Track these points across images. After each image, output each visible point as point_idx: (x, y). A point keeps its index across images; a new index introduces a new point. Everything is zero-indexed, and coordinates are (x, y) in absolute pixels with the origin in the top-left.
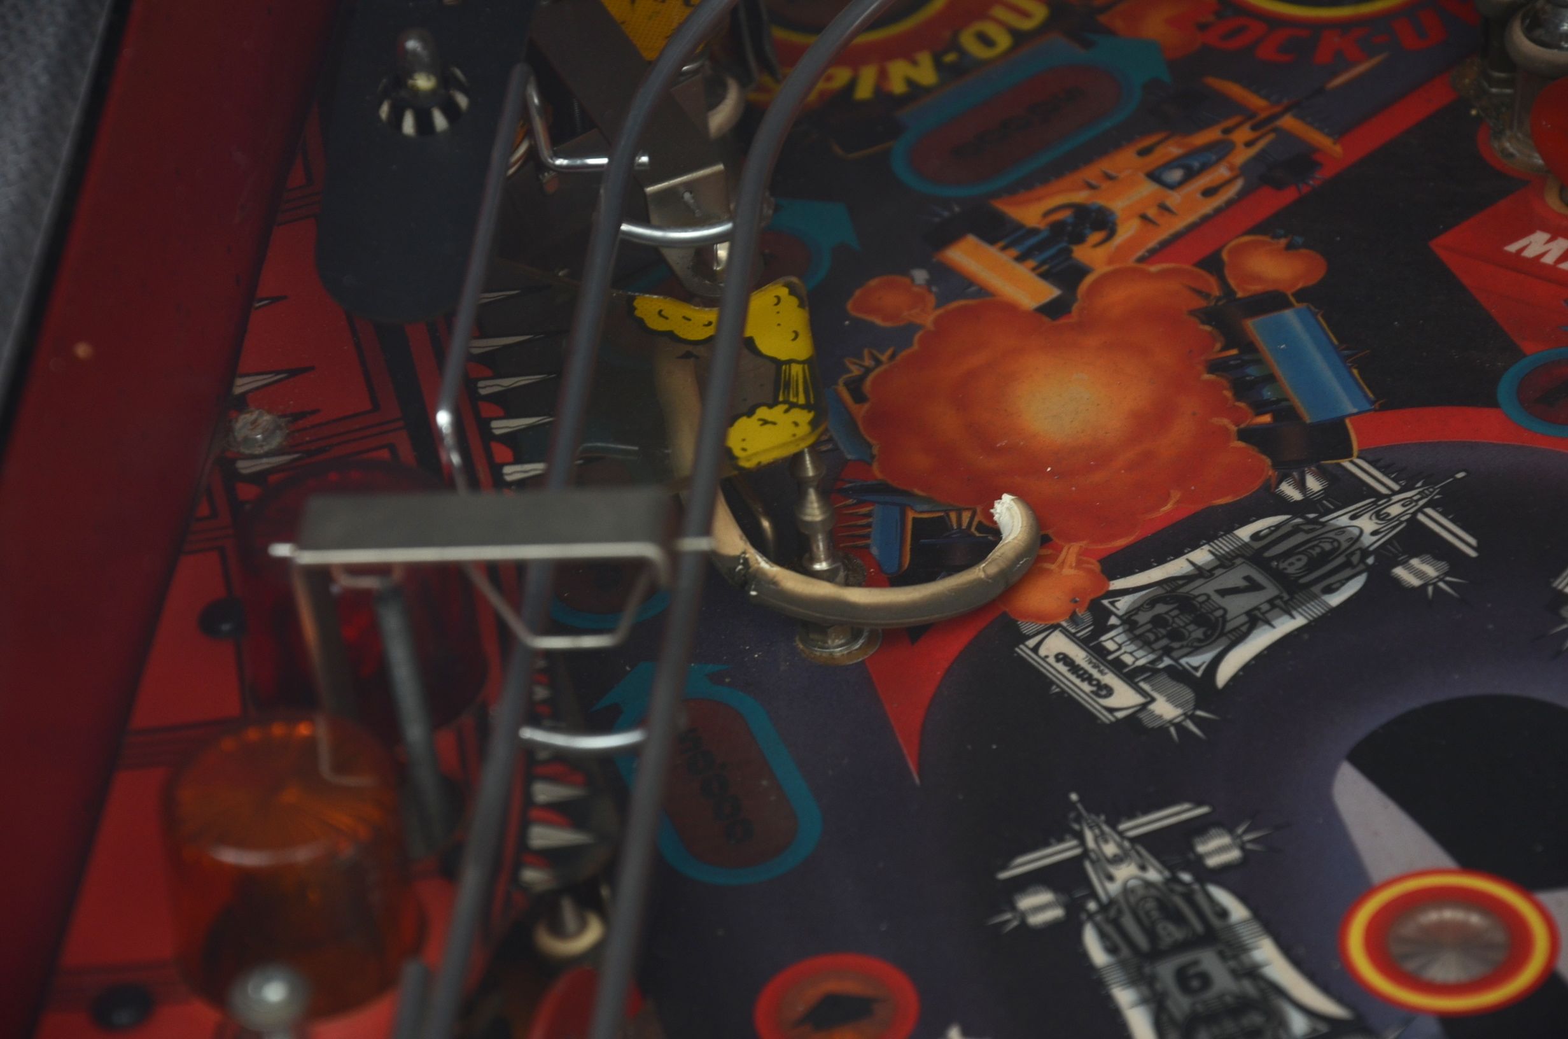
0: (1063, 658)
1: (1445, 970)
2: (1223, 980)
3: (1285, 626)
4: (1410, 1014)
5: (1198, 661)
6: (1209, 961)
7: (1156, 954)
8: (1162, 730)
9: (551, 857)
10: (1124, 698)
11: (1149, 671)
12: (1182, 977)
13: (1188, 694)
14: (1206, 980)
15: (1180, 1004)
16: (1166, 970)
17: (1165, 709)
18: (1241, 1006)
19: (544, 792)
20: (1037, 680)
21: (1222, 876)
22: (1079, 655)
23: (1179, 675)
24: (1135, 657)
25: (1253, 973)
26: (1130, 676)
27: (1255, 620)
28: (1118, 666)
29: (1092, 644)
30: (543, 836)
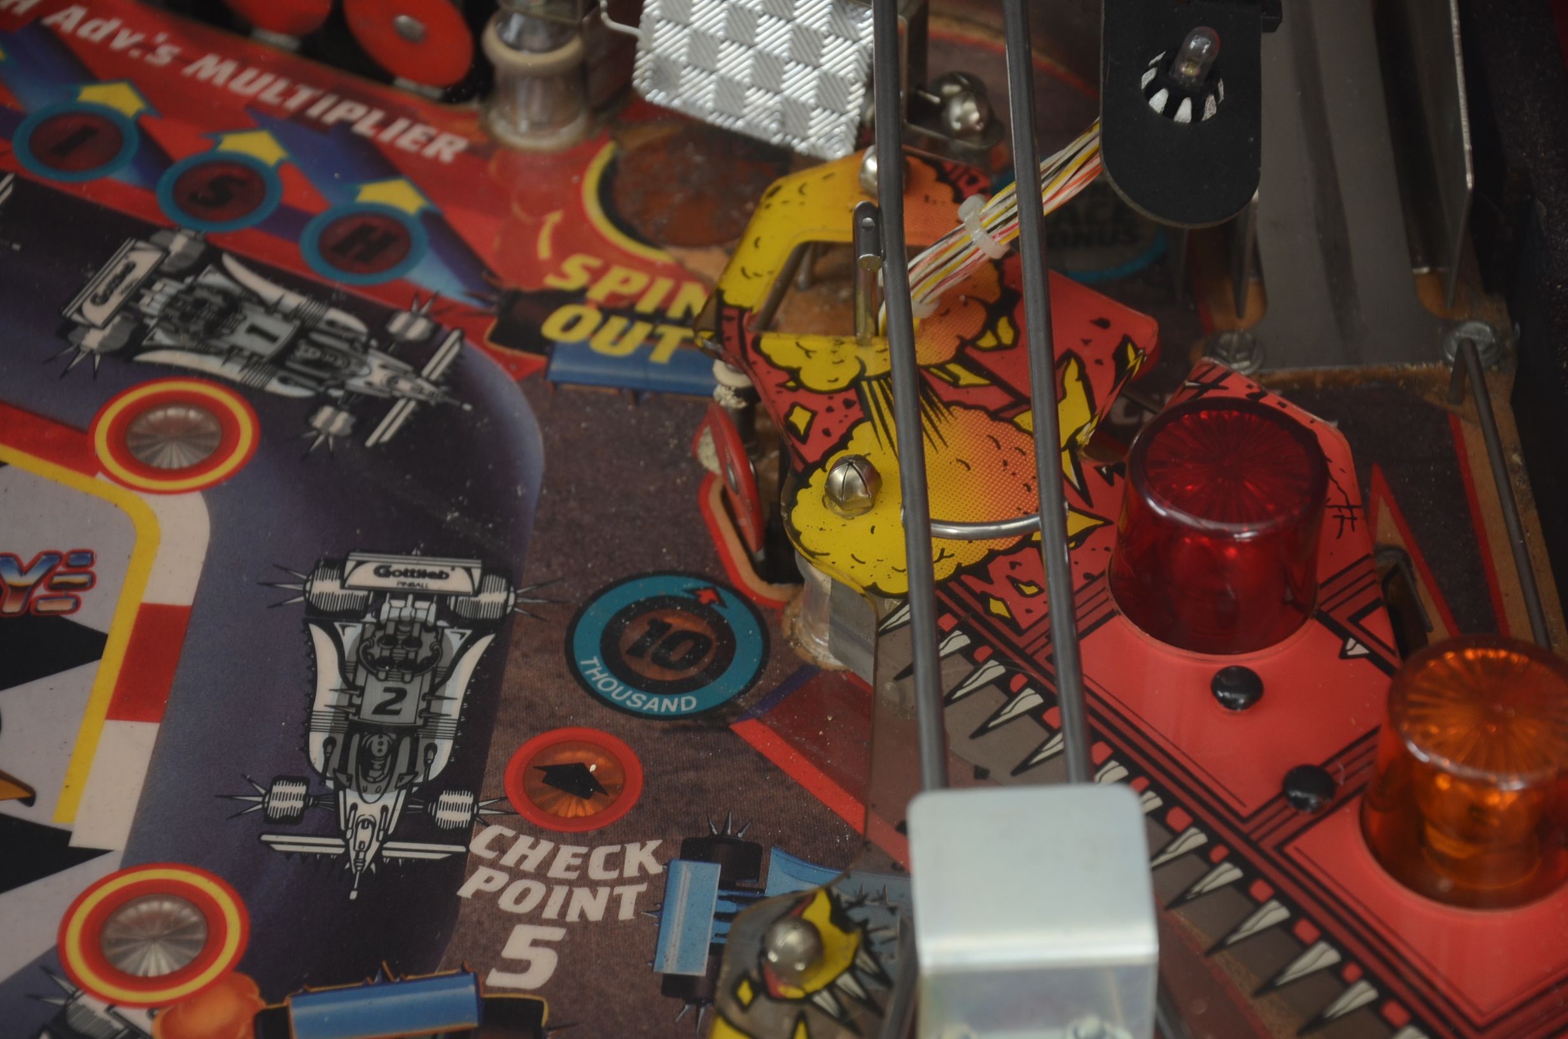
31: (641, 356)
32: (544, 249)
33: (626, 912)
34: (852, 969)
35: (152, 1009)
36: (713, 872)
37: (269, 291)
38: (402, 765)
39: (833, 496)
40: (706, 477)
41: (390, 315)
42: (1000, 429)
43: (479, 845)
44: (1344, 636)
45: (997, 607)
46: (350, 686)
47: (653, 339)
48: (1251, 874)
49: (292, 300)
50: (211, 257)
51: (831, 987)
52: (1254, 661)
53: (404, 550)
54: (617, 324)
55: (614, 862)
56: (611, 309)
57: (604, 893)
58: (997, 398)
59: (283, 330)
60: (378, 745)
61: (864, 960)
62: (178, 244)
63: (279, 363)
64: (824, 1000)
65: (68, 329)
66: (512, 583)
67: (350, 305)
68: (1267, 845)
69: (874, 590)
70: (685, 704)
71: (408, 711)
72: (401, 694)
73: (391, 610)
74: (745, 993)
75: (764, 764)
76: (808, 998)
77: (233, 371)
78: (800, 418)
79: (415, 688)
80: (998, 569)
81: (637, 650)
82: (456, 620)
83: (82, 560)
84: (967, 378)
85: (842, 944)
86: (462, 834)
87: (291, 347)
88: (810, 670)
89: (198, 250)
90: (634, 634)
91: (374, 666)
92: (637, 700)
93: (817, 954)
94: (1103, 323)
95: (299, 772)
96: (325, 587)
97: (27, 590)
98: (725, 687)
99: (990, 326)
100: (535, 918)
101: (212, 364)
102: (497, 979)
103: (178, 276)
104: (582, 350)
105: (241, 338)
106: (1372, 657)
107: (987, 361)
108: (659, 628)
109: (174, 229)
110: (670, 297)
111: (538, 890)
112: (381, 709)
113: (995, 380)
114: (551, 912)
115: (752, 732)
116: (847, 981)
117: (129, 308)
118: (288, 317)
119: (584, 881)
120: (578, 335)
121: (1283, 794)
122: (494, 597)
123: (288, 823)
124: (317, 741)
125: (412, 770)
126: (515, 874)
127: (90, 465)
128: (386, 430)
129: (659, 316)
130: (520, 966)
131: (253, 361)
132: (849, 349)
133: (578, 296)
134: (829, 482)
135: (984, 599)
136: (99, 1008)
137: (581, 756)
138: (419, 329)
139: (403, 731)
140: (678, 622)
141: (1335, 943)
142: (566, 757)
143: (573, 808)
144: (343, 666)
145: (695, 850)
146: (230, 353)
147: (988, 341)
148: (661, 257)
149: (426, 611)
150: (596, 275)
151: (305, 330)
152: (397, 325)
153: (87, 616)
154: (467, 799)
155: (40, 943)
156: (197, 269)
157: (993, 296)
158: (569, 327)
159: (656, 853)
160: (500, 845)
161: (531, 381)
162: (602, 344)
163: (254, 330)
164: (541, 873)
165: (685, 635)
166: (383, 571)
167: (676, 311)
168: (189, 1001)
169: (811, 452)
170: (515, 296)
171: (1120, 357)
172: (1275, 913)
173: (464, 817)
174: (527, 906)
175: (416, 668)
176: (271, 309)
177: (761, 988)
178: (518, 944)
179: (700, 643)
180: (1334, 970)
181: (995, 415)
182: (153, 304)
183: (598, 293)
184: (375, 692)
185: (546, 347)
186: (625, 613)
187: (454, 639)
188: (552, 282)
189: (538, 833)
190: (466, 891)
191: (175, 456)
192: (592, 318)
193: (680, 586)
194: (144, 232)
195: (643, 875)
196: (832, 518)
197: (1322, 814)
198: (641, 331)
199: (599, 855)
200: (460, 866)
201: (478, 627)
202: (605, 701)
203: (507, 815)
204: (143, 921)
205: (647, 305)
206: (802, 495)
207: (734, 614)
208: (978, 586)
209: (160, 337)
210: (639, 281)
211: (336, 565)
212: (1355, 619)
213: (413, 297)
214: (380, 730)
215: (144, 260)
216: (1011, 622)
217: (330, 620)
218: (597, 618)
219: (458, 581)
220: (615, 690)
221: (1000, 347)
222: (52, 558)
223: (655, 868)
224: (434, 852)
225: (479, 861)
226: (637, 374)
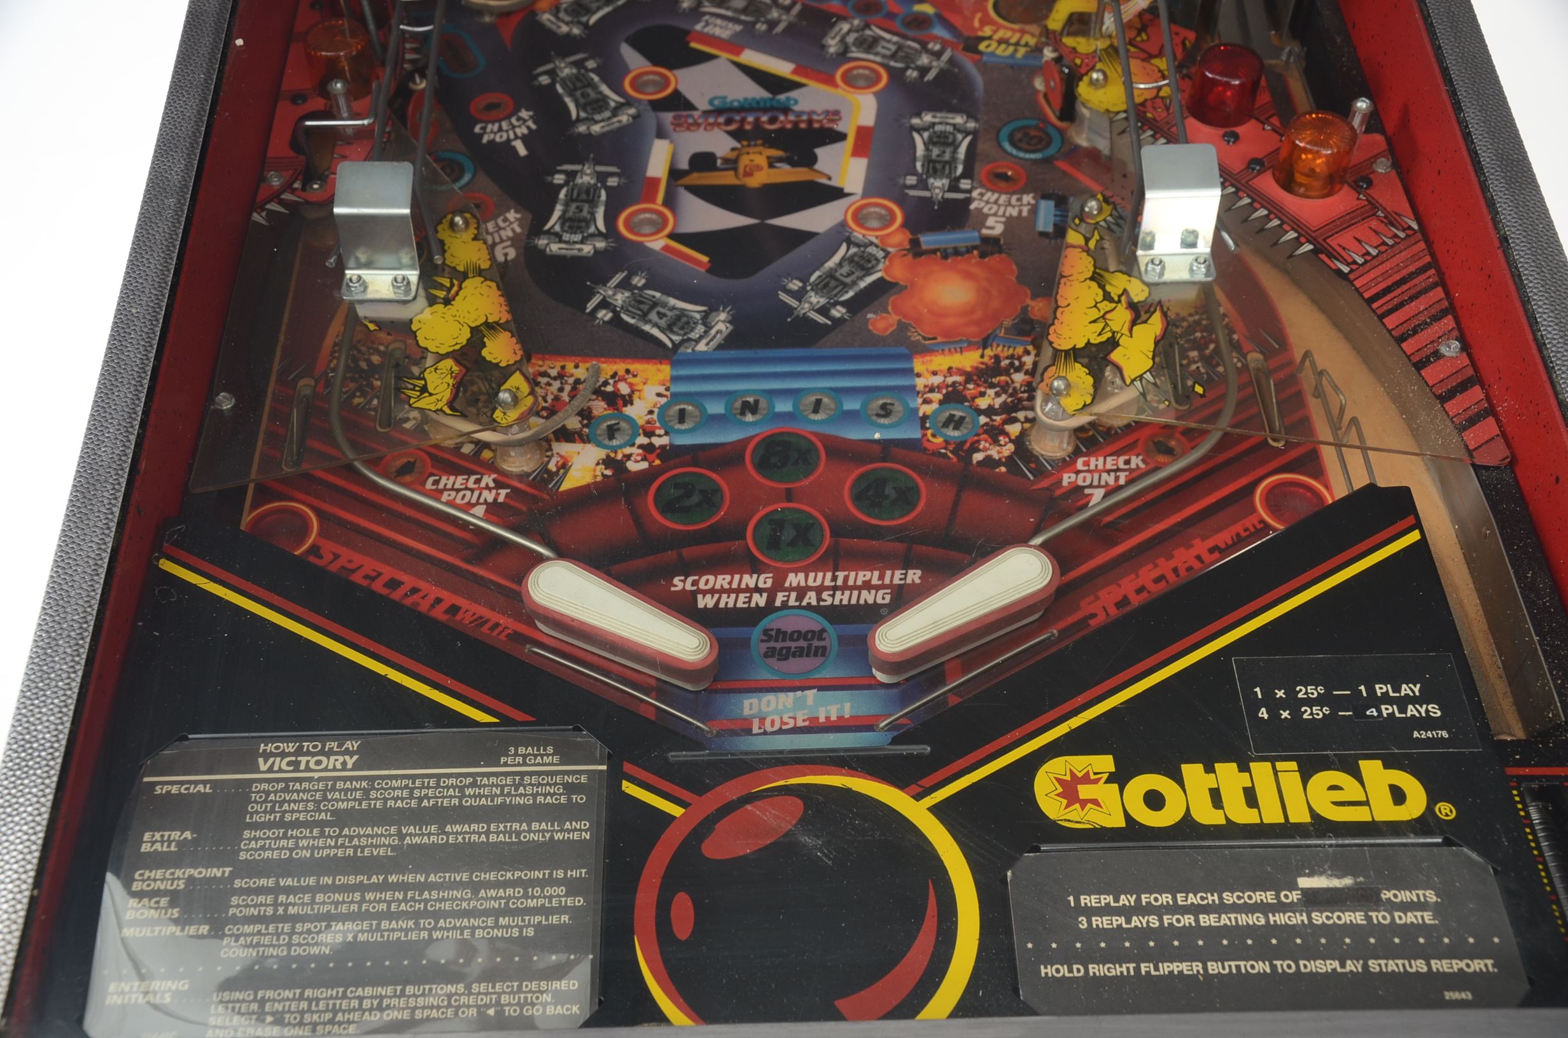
0: (549, 20)
1: (650, 89)
2: (593, 95)
3: (607, 10)
4: (640, 101)
5: (584, 19)
6: (589, 91)
7: (575, 89)
8: (575, 37)
9: (411, 61)
10: (565, 29)
11: (572, 22)
12: (583, 95)
13: (582, 27)
14: (588, 95)
15: (582, 101)
16: (578, 93)
17: (576, 31)
18: (597, 101)
19: (408, 46)
20: (541, 26)
21: (593, 70)
22: (553, 19)
23: (579, 23)
24: (567, 18)
25: (601, 93)
26: (567, 23)
27: (599, 9)
28: (563, 21)
29: (556, 16)
30: (408, 56)
31: (1012, 56)
32: (976, 24)
33: (1025, 213)
34: (1111, 215)
35: (877, 237)
36: (1051, 203)
37: (887, 36)
38: (947, 171)
39: (1093, 83)
40: (1037, 91)
41: (927, 43)
42: (1145, 64)
43: (975, 194)
44: (1264, 124)
45: (1149, 115)
46: (927, 149)
47: (1016, 51)
48: (1238, 190)
49: (895, 39)
50: (867, 26)
51: (1105, 220)
52: (1238, 130)
53: (940, 110)
54: (1003, 46)
55: (1019, 200)
56: (1001, 42)
57: (1017, 209)
58: (1144, 56)
59: (893, 48)
60: (939, 166)
61: (1114, 213)
62: (856, 22)
63: (893, 56)
64: (1103, 223)
65: (823, 47)
66: (977, 120)
67: (914, 40)
68: (1243, 181)
69: (1108, 111)
70: (1038, 156)
71: (947, 157)
72: (944, 152)
73: (938, 128)
74: (1077, 221)
75: (1065, 173)
76: (1097, 223)
77: (878, 59)
78: (1078, 61)
79: (949, 150)
80: (1149, 104)
81: (1020, 140)
82: (959, 131)
83: (837, 113)
84: (1132, 49)
85: (1107, 209)
86: (969, 191)
87: (896, 53)
88: (1077, 147)
89: (862, 24)
90: (1018, 136)
91: (935, 144)
92: (1021, 154)
93: (1100, 210)
94: (1177, 34)
95: (914, 172)
96: (916, 121)
97: (820, 122)
98: (1051, 151)
99: (1139, 34)
100: (995, 215)
101: (871, 57)
102: (985, 231)
103: (857, 31)
104: (992, 54)
105: (879, 49)
106: (1273, 130)
107: (1141, 45)
108: (1026, 135)
109: (854, 18)
110: (1020, 39)
111: (995, 208)
112: (938, 156)
113: (1143, 50)
114: (1001, 212)
115: (1061, 164)
116: (1109, 218)
117: (843, 40)
118: (895, 43)
119: (1009, 204)
120: (990, 49)
121: (1248, 167)
122: (971, 125)
123: (912, 187)
124: (919, 165)
125: (950, 173)
126: (987, 202)
127: (836, 85)
128: (930, 76)
129: (1017, 44)
130: (992, 228)
131: (884, 56)
132: (1092, 41)
133: (990, 38)
134: (1091, 78)
135: (1145, 113)
136: (860, 236)
137: (1004, 170)
138: (937, 47)
139: (946, 162)
140: (1033, 133)
141: (1266, 208)
142: (1000, 170)
143: (1003, 184)
144: (925, 144)
145: (1045, 196)
146: (877, 54)
147: (1139, 39)
148: (1016, 27)
149: (949, 129)
150: (995, 32)
151: (900, 47)
152: (930, 46)
153: (840, 127)
154: (969, 181)
155: (839, 218)
156: (863, 29)
157: (1139, 26)
158: (988, 46)
159: (1034, 198)
160: (982, 195)
161: (977, 63)
162: (999, 52)
163: (884, 47)
164: (996, 202)
165: (1034, 137)
166: (934, 117)
167: (1023, 42)
168: (888, 235)
169: (1083, 71)
170: (968, 38)
171: (1183, 44)
172: (1247, 201)
173: (968, 187)
174: (992, 211)
175: (949, 145)
176: (889, 41)
177: (1082, 220)
178: (990, 222)
179: (1040, 140)
180: (1267, 216)
181: (1143, 60)
182: (850, 39)
183: (997, 37)
184: (936, 151)
185: (980, 53)
186: (1015, 130)
187: (960, 136)
188: (980, 34)
189: (993, 191)
190: (973, 206)
191: (861, 83)
192: (994, 45)
193: (1033, 122)
194: (843, 18)
195: (1029, 204)
196: (1091, 90)
197: (1260, 173)
198: (1011, 49)
199: (1014, 198)
200: (969, 201)
201: (967, 133)
202: (1011, 155)
203: (982, 186)
204: (869, 213)
205: (1013, 40)
206: (1081, 84)
207: (1051, 131)
208: (1142, 109)
209: (854, 49)
210: (1008, 34)
211: (918, 115)
212: (1267, 119)
213: (935, 38)
214: (940, 162)
215: (845, 27)
216: (1154, 119)
217: (919, 130)
218: (1005, 132)
219: (959, 120)
220: (1014, 152)
221: (1143, 41)
222: (827, 112)
223: (1033, 202)
224: (960, 196)
225: (974, 199)
226: (1011, 61)
